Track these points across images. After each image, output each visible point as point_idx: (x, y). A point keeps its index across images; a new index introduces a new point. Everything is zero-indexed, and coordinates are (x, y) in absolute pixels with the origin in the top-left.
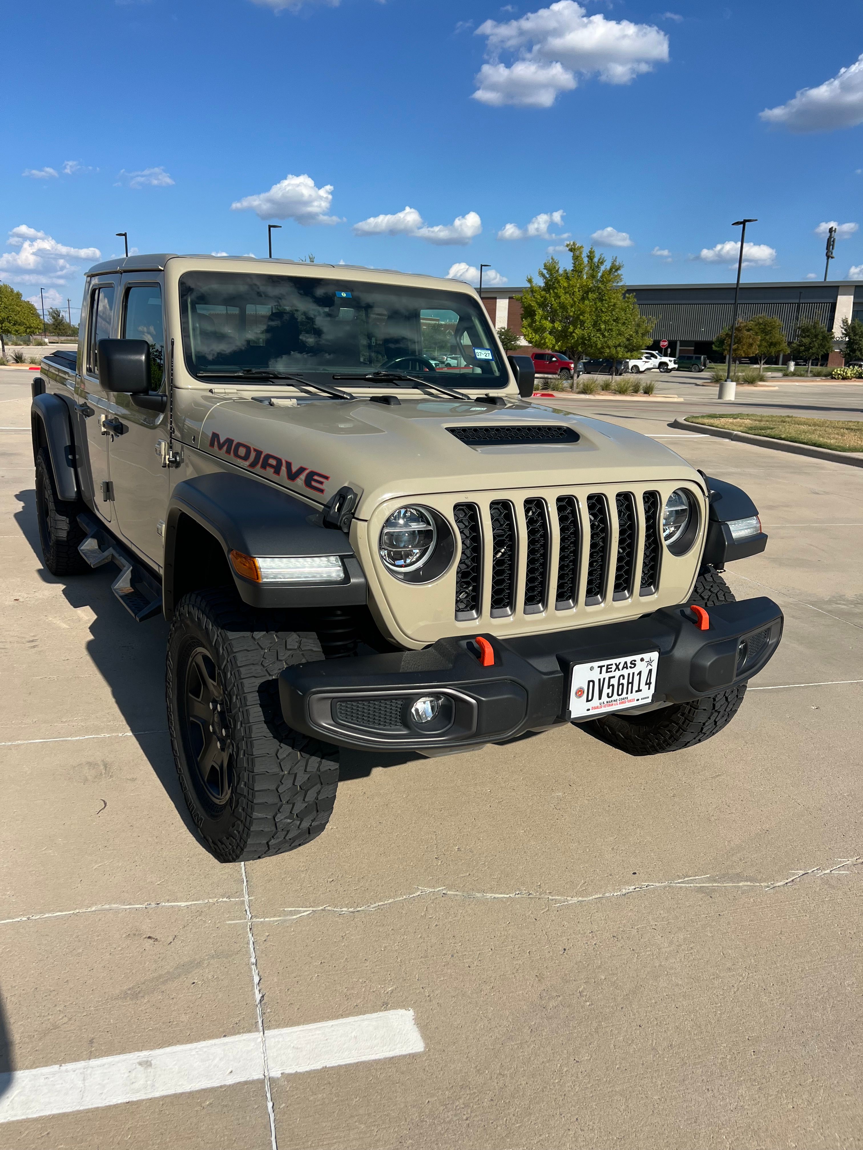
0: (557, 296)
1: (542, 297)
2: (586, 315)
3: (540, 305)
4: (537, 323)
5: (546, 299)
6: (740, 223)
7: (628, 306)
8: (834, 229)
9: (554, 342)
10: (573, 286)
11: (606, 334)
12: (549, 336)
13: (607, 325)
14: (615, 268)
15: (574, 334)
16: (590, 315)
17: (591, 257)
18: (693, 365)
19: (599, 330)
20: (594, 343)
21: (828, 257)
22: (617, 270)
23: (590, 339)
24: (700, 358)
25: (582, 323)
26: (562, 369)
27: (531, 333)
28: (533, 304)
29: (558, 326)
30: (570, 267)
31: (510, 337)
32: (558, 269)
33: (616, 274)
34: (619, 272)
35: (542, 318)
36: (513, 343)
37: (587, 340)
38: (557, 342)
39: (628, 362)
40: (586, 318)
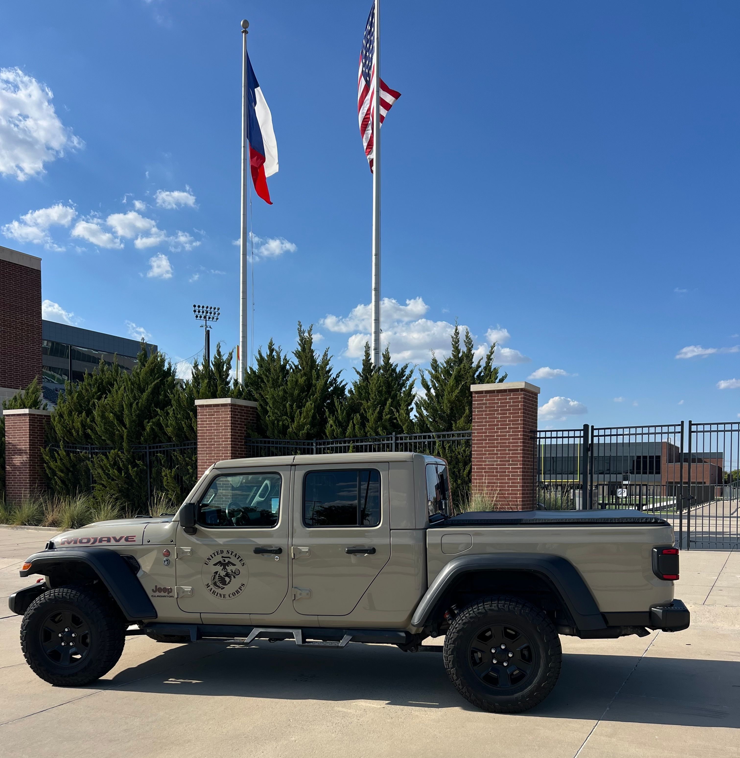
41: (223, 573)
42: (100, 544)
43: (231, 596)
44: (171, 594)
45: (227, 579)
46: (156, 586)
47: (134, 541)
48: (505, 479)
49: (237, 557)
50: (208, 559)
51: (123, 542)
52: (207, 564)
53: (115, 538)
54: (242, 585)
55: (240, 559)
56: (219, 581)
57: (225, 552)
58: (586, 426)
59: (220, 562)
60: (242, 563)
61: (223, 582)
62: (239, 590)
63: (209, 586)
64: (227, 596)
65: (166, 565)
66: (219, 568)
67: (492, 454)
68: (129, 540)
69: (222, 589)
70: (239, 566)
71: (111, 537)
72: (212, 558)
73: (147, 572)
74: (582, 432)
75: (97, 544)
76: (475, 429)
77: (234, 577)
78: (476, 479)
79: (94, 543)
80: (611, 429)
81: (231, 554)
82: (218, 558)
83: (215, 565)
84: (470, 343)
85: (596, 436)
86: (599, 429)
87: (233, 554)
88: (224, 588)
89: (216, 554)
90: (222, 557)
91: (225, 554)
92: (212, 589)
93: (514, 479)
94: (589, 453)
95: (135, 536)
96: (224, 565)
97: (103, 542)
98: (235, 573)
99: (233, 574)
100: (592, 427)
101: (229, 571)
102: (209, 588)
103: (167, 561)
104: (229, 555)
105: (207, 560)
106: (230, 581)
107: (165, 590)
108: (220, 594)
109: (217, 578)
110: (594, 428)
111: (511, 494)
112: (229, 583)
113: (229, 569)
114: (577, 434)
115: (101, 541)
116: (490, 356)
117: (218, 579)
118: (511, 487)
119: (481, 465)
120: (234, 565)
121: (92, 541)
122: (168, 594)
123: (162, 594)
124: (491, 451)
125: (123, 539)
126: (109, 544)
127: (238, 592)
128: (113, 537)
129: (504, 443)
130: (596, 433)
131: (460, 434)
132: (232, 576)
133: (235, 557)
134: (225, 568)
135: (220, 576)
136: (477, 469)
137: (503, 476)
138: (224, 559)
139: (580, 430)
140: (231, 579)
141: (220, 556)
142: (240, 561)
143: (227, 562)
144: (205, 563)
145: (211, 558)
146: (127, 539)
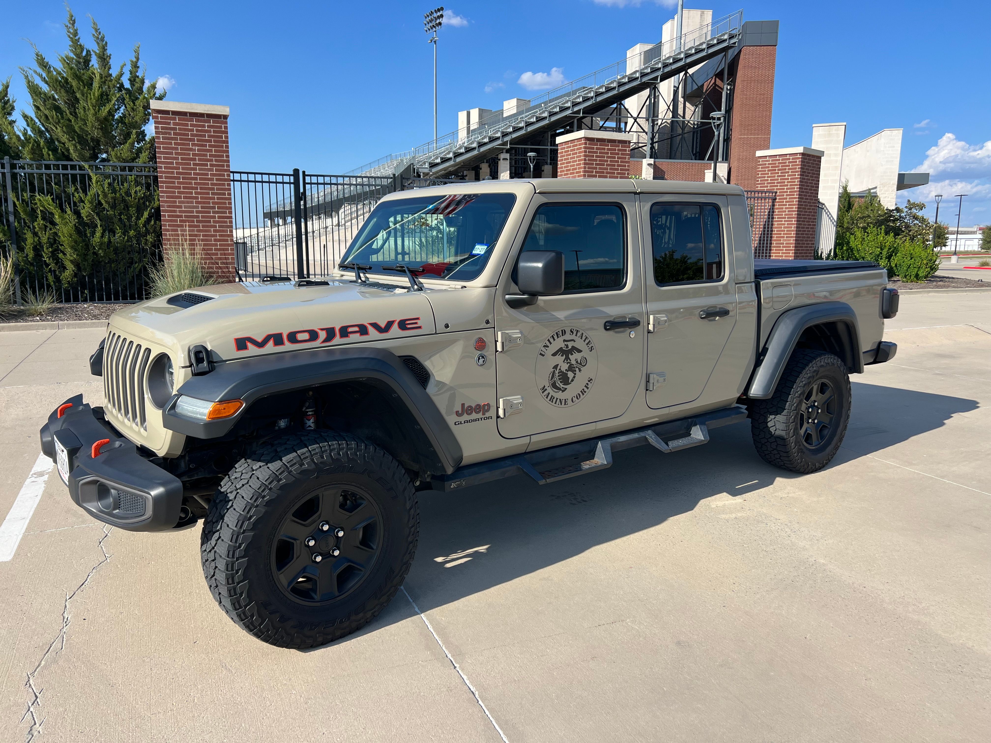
41: (564, 367)
42: (345, 340)
43: (574, 399)
44: (487, 415)
45: (570, 375)
46: (463, 405)
47: (420, 327)
48: (210, 231)
49: (584, 338)
50: (544, 346)
51: (395, 330)
52: (543, 355)
53: (375, 326)
54: (589, 381)
55: (587, 341)
56: (559, 379)
57: (568, 332)
58: (296, 171)
59: (561, 350)
60: (590, 346)
61: (565, 380)
62: (586, 389)
63: (546, 390)
64: (569, 401)
65: (481, 365)
66: (559, 359)
67: (190, 198)
68: (409, 326)
69: (563, 391)
70: (585, 353)
71: (365, 323)
72: (551, 343)
73: (447, 382)
74: (292, 178)
75: (337, 340)
76: (160, 163)
77: (580, 370)
78: (168, 230)
79: (327, 340)
80: (324, 176)
81: (576, 335)
82: (559, 344)
83: (554, 355)
84: (102, 39)
85: (308, 183)
86: (311, 176)
87: (579, 334)
88: (566, 389)
89: (555, 337)
90: (564, 341)
91: (568, 336)
92: (549, 393)
93: (223, 231)
94: (302, 203)
95: (418, 319)
96: (566, 352)
97: (351, 336)
98: (581, 364)
99: (579, 366)
100: (304, 172)
101: (573, 362)
102: (546, 393)
103: (483, 357)
104: (573, 337)
105: (543, 349)
106: (574, 377)
107: (479, 408)
108: (560, 400)
109: (557, 375)
110: (306, 174)
111: (219, 250)
112: (572, 380)
113: (574, 357)
114: (286, 179)
115: (344, 332)
116: (137, 62)
117: (559, 376)
118: (219, 240)
119: (175, 211)
120: (579, 351)
121: (323, 335)
122: (483, 414)
123: (474, 416)
124: (187, 193)
125: (396, 325)
126: (365, 338)
127: (583, 392)
128: (371, 324)
129: (204, 184)
130: (308, 179)
131: (125, 167)
132: (577, 369)
133: (581, 338)
134: (567, 358)
135: (561, 372)
136: (169, 216)
137: (207, 226)
138: (566, 343)
139: (290, 175)
140: (575, 374)
141: (561, 339)
142: (587, 344)
143: (570, 347)
144: (541, 354)
145: (548, 344)
146: (403, 325)
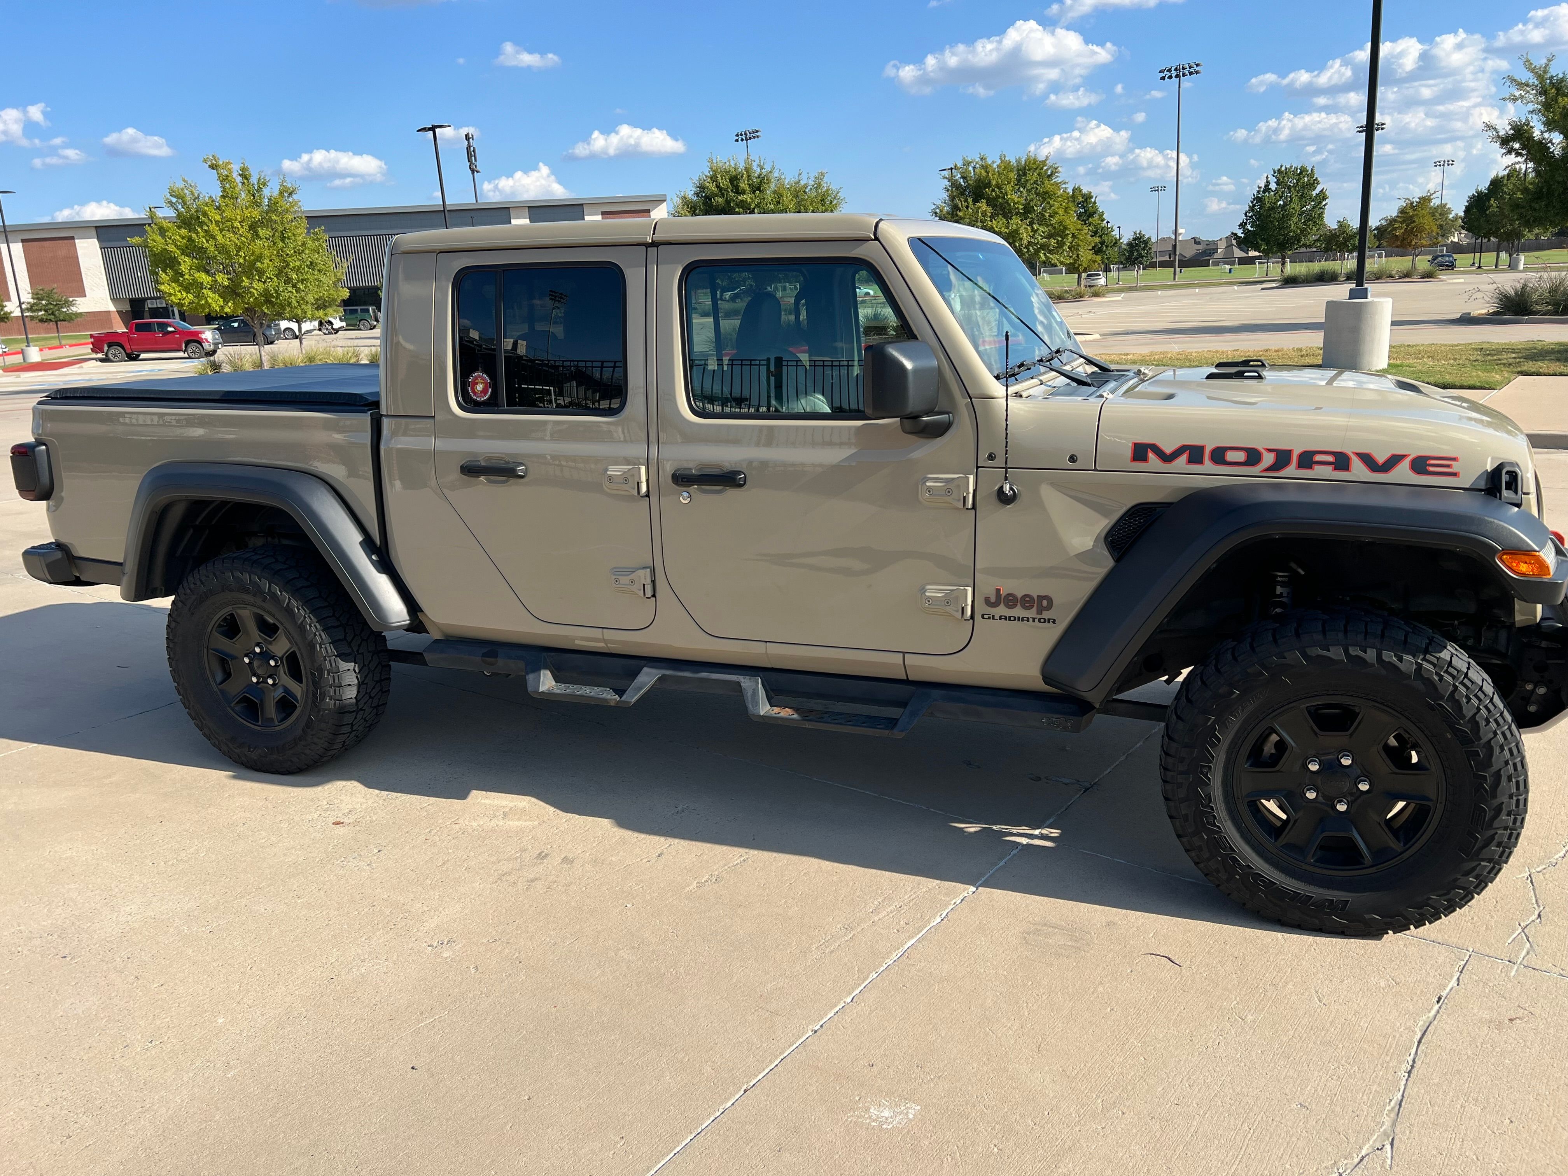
0: (210, 236)
1: (183, 238)
2: (265, 261)
3: (183, 250)
4: (187, 276)
5: (190, 239)
6: (429, 129)
7: (320, 245)
8: (471, 136)
9: (222, 303)
10: (230, 220)
11: (300, 286)
12: (210, 294)
13: (299, 274)
14: (287, 192)
15: (252, 290)
16: (271, 261)
17: (245, 176)
18: (360, 321)
19: (288, 281)
20: (285, 300)
21: (473, 171)
22: (290, 194)
23: (278, 295)
24: (368, 310)
25: (261, 273)
26: (187, 343)
27: (180, 291)
28: (171, 248)
29: (222, 279)
30: (216, 192)
31: (56, 301)
32: (199, 196)
33: (290, 199)
34: (294, 196)
35: (191, 268)
36: (65, 310)
37: (273, 297)
38: (226, 302)
39: (278, 325)
40: (266, 265)
